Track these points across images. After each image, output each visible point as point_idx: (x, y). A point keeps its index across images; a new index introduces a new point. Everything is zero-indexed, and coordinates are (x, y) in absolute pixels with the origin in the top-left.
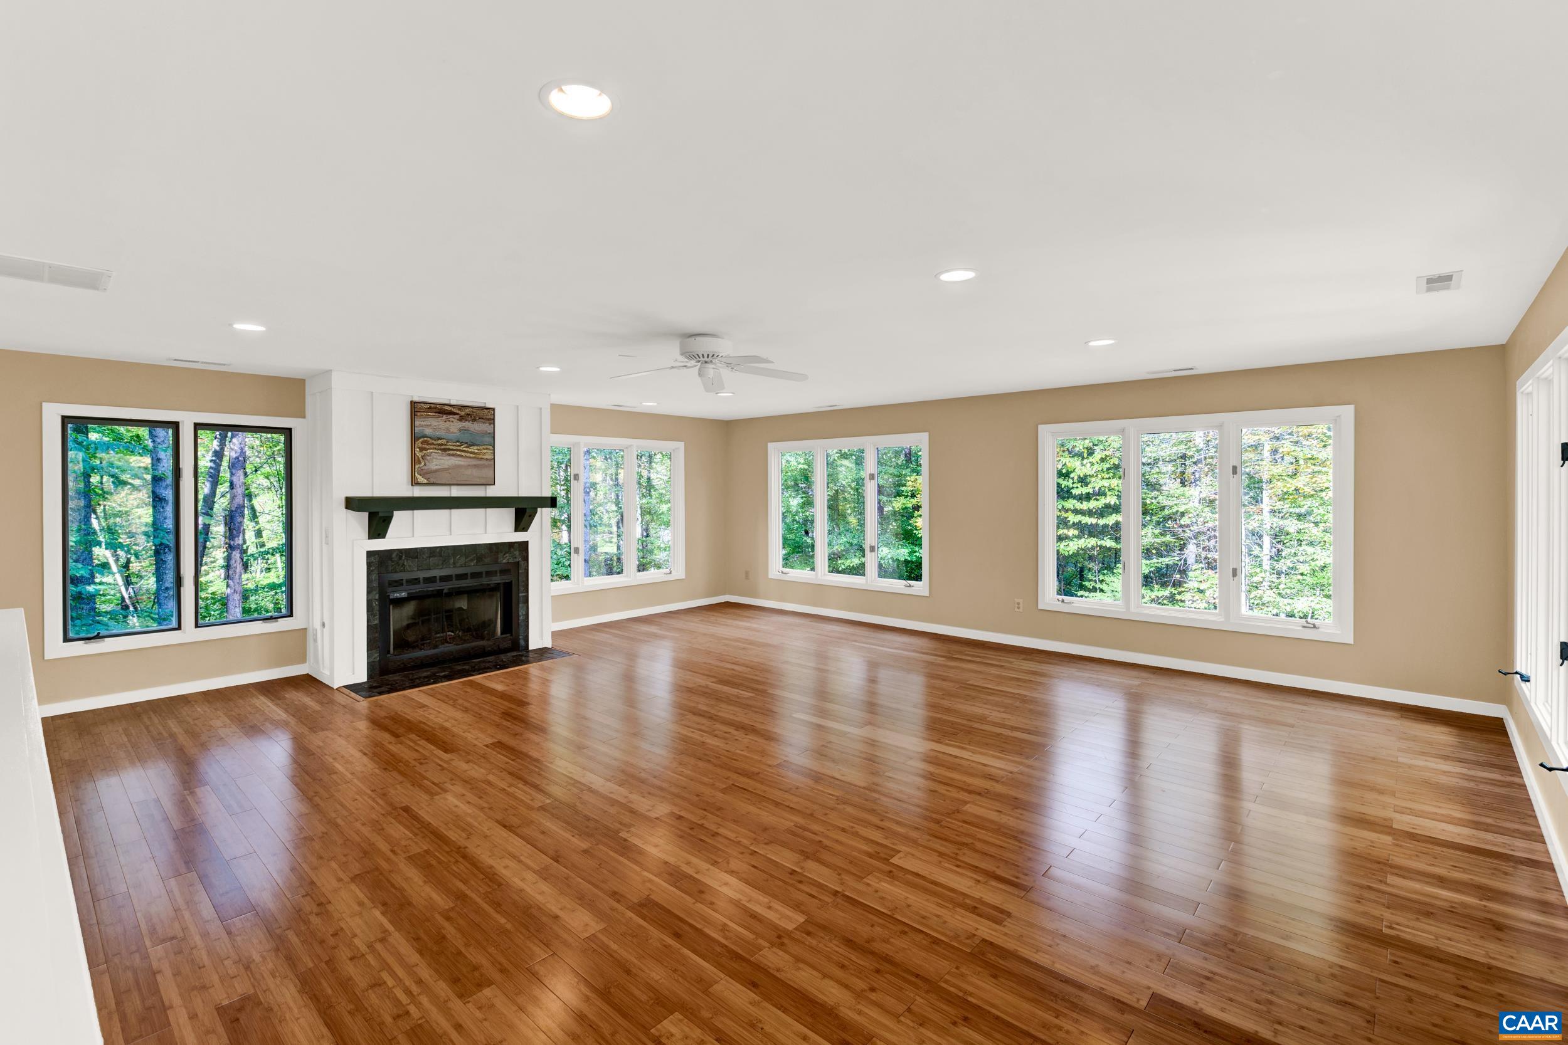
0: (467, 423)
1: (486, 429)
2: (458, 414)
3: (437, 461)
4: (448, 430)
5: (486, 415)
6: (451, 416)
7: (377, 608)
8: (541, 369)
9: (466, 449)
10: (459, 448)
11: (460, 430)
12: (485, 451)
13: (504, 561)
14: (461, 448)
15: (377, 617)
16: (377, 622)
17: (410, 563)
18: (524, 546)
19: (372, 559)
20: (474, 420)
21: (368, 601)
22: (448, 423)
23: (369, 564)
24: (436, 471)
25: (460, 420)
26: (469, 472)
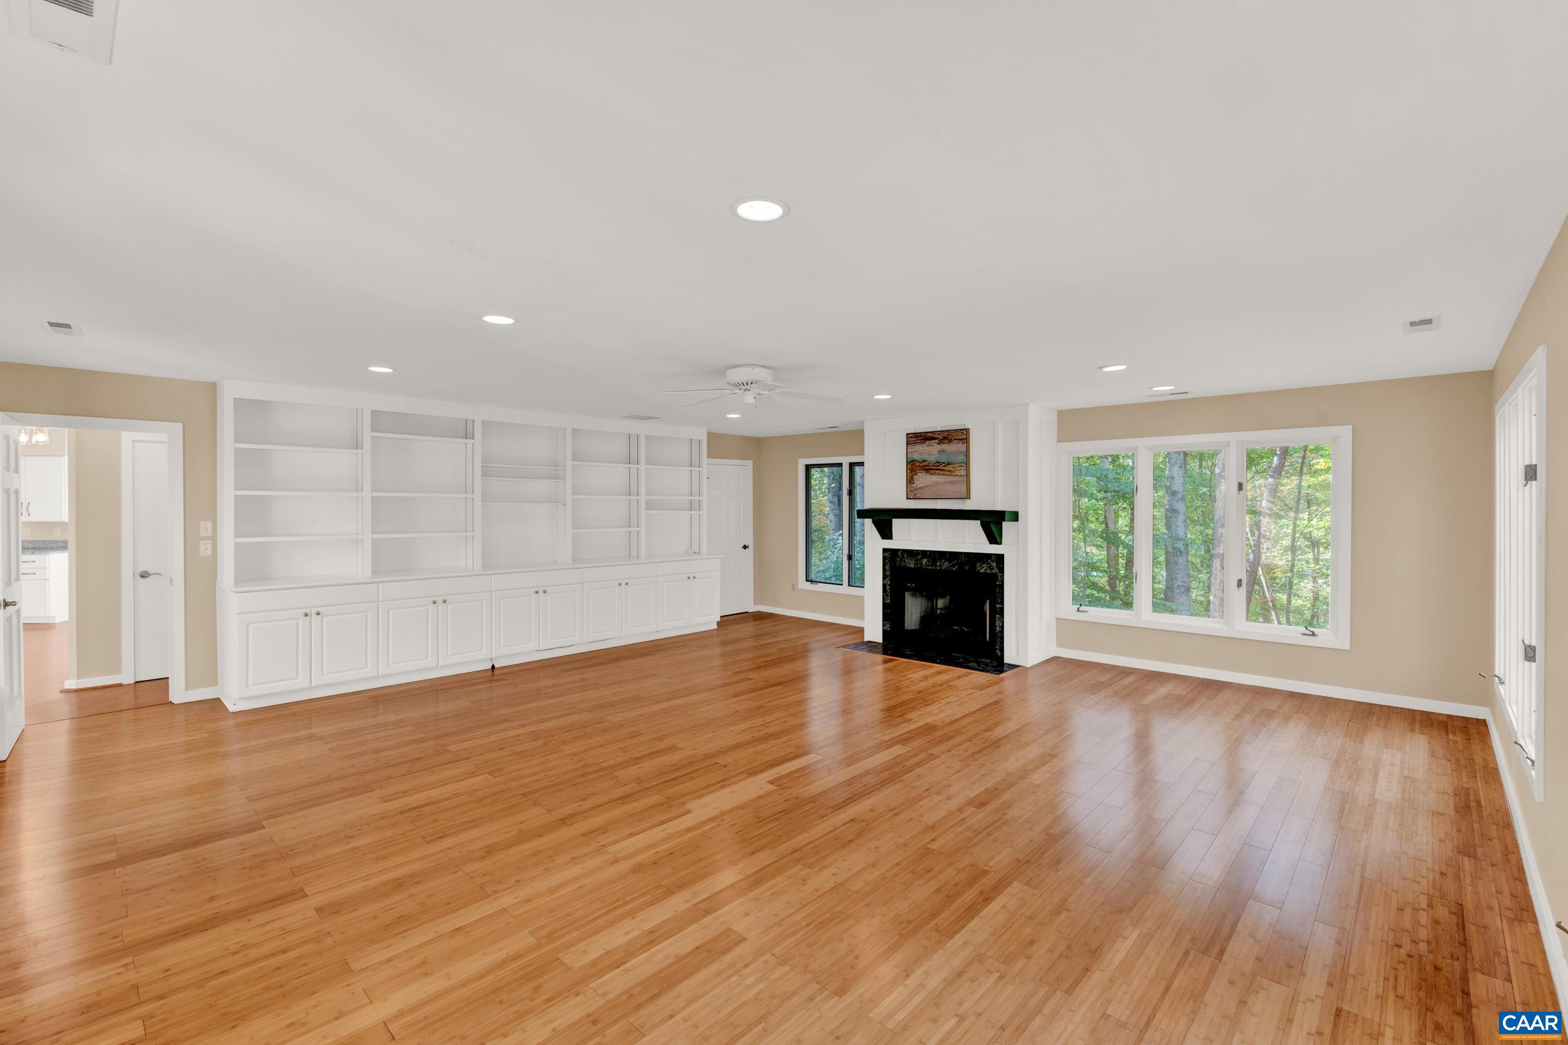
0: (944, 445)
1: (960, 449)
2: (937, 439)
3: (922, 479)
4: (930, 454)
5: (960, 436)
6: (933, 441)
7: (889, 591)
8: (875, 397)
9: (944, 468)
10: (938, 467)
11: (939, 452)
12: (960, 468)
13: (982, 571)
14: (940, 467)
15: (889, 597)
16: (888, 601)
17: (910, 561)
18: (1000, 558)
19: (886, 554)
20: (950, 441)
21: (883, 584)
22: (930, 447)
23: (884, 558)
24: (921, 488)
25: (939, 444)
26: (946, 488)
